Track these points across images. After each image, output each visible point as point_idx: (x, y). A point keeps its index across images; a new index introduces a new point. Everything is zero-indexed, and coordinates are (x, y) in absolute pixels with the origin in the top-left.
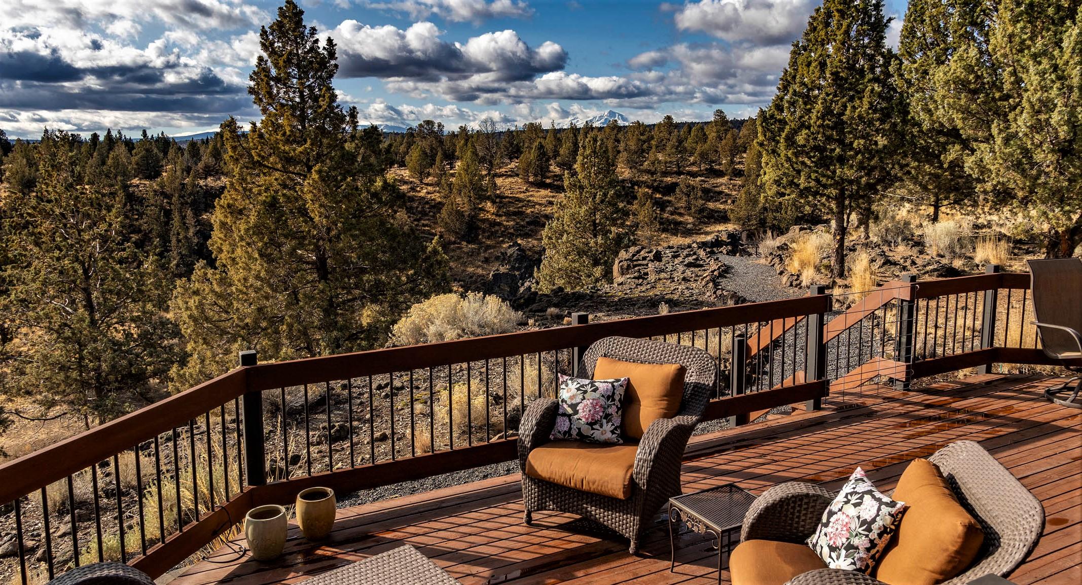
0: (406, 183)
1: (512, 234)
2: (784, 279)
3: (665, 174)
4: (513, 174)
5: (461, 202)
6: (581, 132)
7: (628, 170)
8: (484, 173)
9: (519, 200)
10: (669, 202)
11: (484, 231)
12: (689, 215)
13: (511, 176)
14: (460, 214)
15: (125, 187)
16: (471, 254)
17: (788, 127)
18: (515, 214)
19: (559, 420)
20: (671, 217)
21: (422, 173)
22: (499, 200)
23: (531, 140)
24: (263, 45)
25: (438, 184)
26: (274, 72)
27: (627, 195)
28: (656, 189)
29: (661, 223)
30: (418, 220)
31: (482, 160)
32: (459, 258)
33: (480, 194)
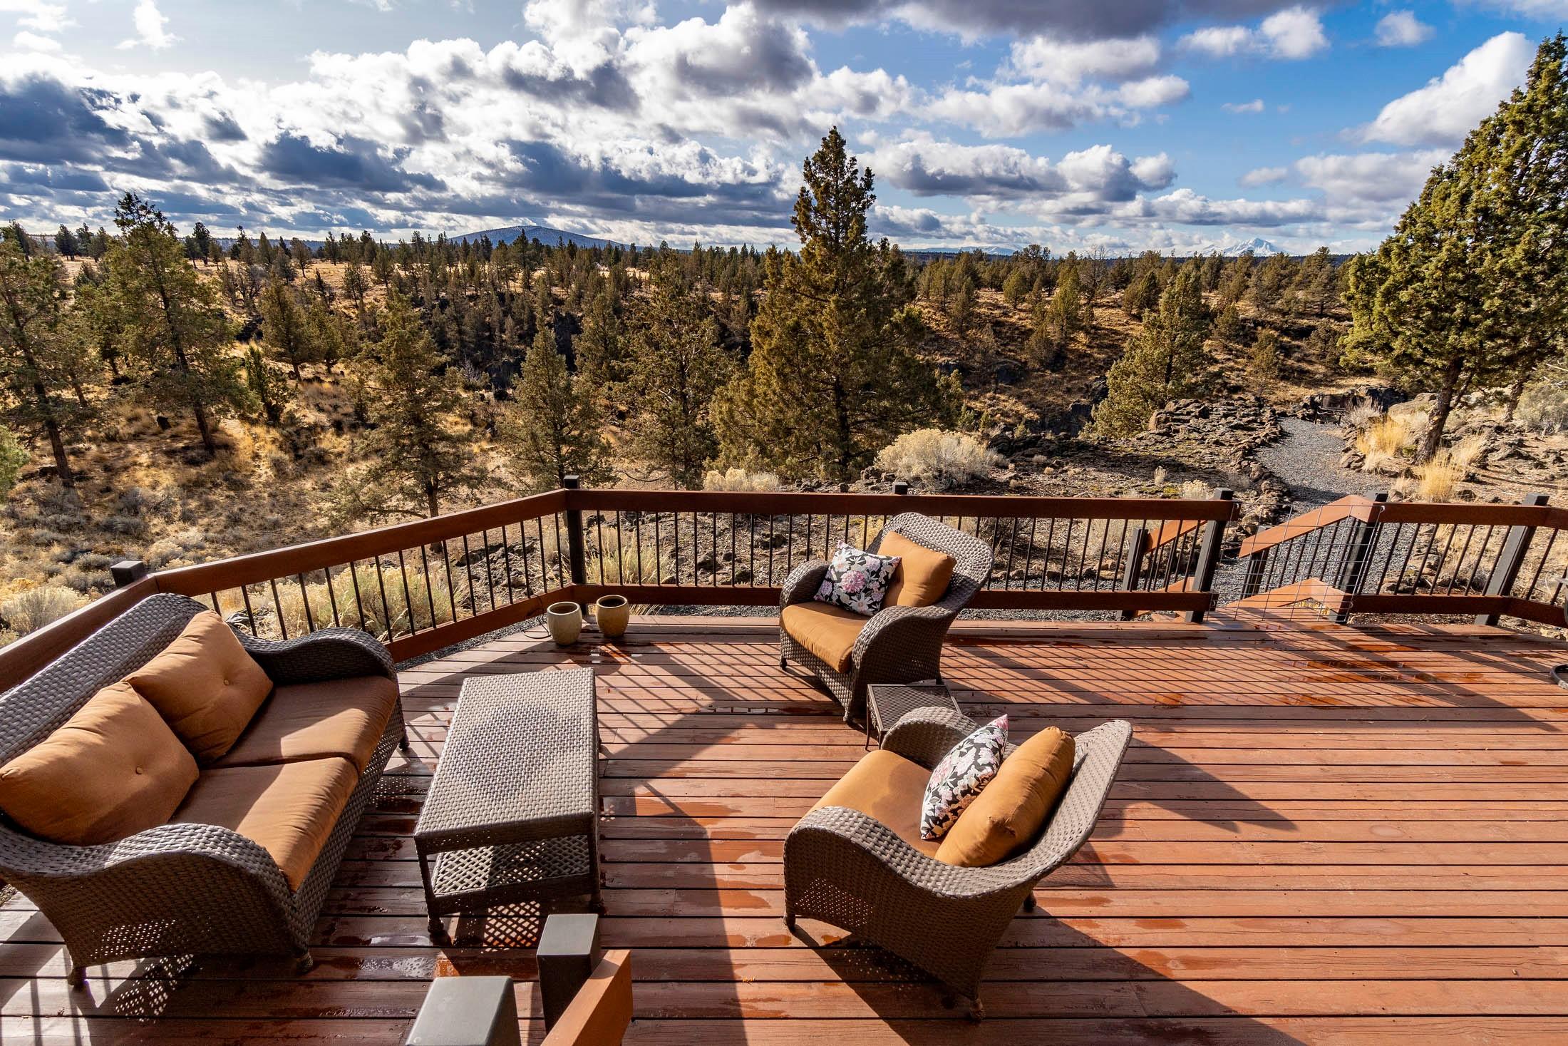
0: (999, 307)
1: (1101, 367)
2: (1345, 458)
3: (1301, 315)
4: (1115, 305)
5: (1053, 331)
6: (1207, 262)
7: (1254, 308)
8: (1082, 302)
9: (1116, 333)
10: (1299, 347)
11: (1071, 361)
12: (1321, 364)
13: (1112, 307)
14: (1049, 343)
15: (749, 296)
16: (1055, 383)
17: (1391, 278)
18: (1109, 347)
19: (825, 583)
20: (1296, 365)
21: (1017, 298)
22: (1094, 331)
23: (1145, 268)
24: (806, 175)
25: (1031, 311)
26: (815, 203)
27: (1245, 336)
28: (1285, 332)
29: (1281, 370)
30: (1005, 345)
31: (1084, 288)
32: (1041, 386)
33: (1073, 322)
